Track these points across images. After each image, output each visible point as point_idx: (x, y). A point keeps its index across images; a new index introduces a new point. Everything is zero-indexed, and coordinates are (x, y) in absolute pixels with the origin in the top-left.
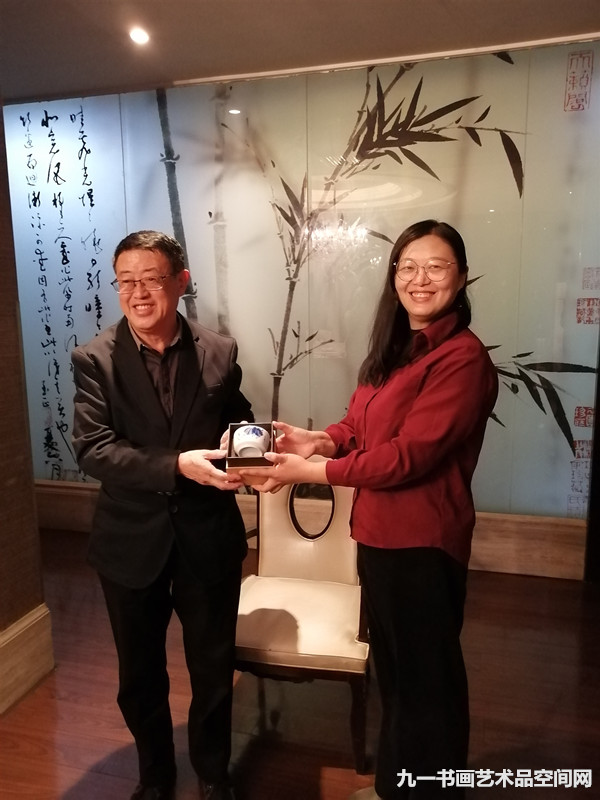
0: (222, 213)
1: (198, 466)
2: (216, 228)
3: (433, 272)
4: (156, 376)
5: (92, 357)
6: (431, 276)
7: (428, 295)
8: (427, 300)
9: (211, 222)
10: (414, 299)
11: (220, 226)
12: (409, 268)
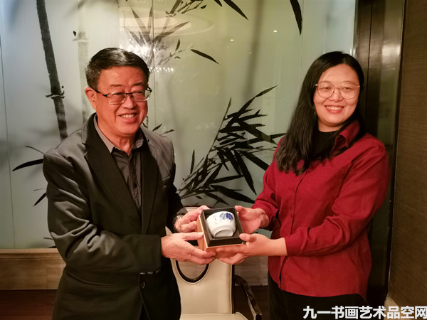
0: (84, 33)
1: (181, 248)
2: (79, 44)
3: (345, 92)
4: (126, 173)
5: (70, 159)
6: (343, 94)
7: (339, 109)
8: (339, 112)
9: (76, 40)
10: (329, 111)
11: (83, 43)
12: (327, 88)
